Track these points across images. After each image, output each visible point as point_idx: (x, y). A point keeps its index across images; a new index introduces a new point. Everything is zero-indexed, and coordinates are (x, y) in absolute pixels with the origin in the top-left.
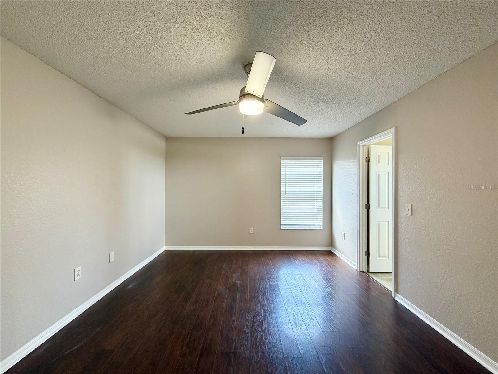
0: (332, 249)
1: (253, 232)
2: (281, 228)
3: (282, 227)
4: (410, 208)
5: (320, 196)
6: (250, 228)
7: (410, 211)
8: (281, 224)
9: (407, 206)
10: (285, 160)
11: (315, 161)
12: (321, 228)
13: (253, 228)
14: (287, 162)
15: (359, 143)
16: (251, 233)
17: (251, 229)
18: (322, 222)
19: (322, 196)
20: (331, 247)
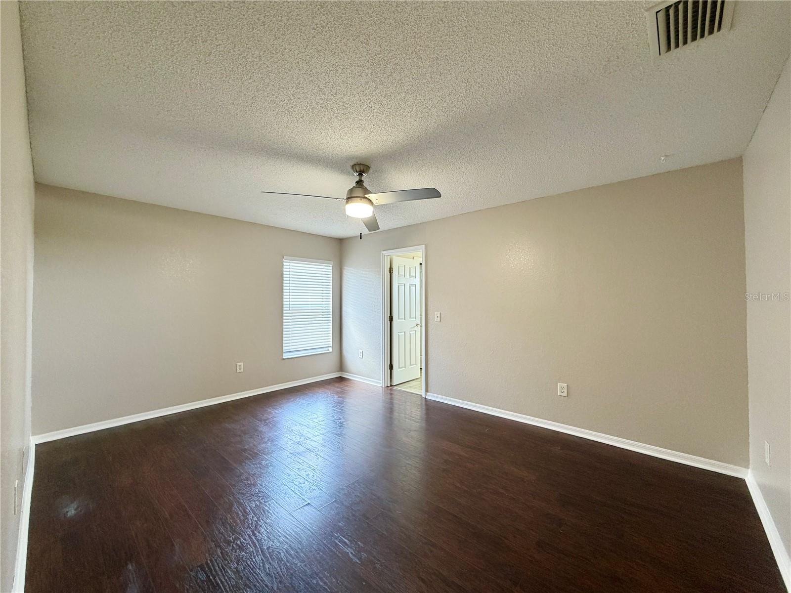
0: (342, 374)
1: (242, 370)
2: (284, 358)
3: (285, 356)
4: (439, 315)
5: (328, 311)
6: (238, 364)
7: (439, 318)
8: (284, 351)
9: (437, 314)
10: (289, 261)
11: (323, 266)
12: (328, 350)
13: (242, 363)
14: (291, 264)
15: (383, 252)
16: (240, 371)
17: (240, 366)
18: (331, 343)
19: (331, 310)
20: (341, 372)
